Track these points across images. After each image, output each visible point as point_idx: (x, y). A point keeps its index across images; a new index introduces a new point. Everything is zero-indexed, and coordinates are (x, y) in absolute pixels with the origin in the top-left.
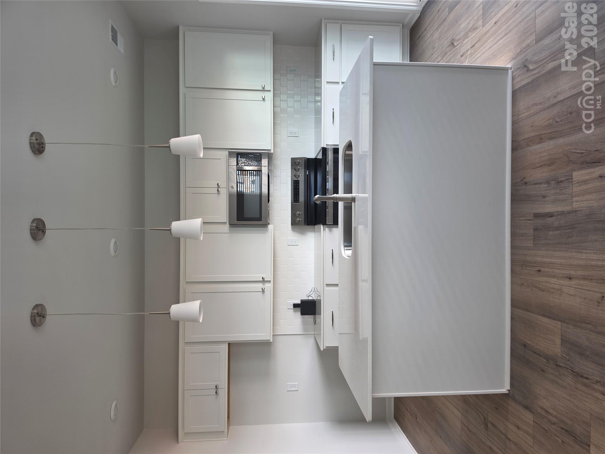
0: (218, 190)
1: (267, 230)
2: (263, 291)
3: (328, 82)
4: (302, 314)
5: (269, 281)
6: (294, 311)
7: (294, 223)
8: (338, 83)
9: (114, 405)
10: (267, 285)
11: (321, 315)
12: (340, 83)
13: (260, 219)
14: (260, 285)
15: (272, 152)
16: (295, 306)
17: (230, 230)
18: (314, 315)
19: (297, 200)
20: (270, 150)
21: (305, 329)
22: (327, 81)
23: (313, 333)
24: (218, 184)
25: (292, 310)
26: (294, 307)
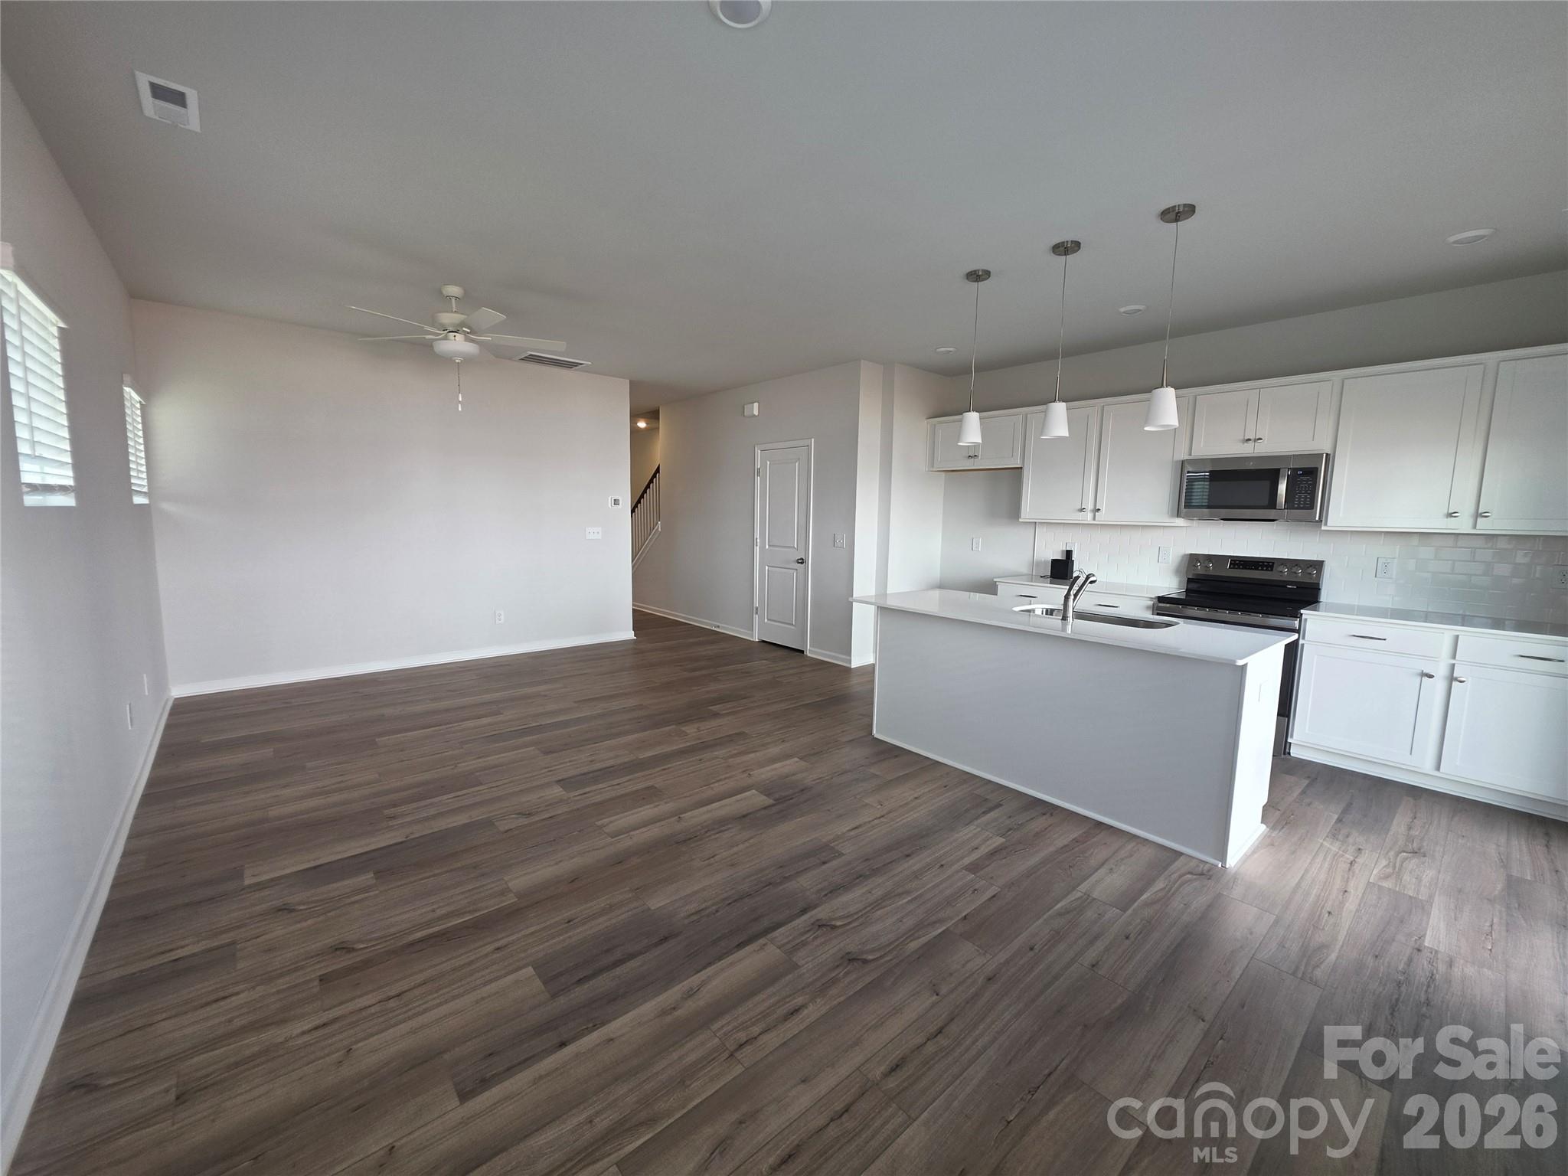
0: (1249, 440)
1: (1172, 516)
2: (1082, 510)
3: (1457, 637)
4: (1054, 562)
5: (1094, 519)
6: (1063, 551)
7: (1193, 559)
8: (1454, 657)
9: (951, 349)
10: (1090, 516)
11: (1051, 584)
12: (1453, 662)
13: (1188, 506)
14: (1090, 506)
15: (1323, 528)
16: (1069, 553)
17: (1177, 462)
18: (1051, 577)
19: (1234, 566)
20: (1326, 524)
21: (1039, 564)
22: (1460, 637)
23: (1034, 574)
24: (1260, 439)
25: (1064, 549)
26: (1067, 551)
